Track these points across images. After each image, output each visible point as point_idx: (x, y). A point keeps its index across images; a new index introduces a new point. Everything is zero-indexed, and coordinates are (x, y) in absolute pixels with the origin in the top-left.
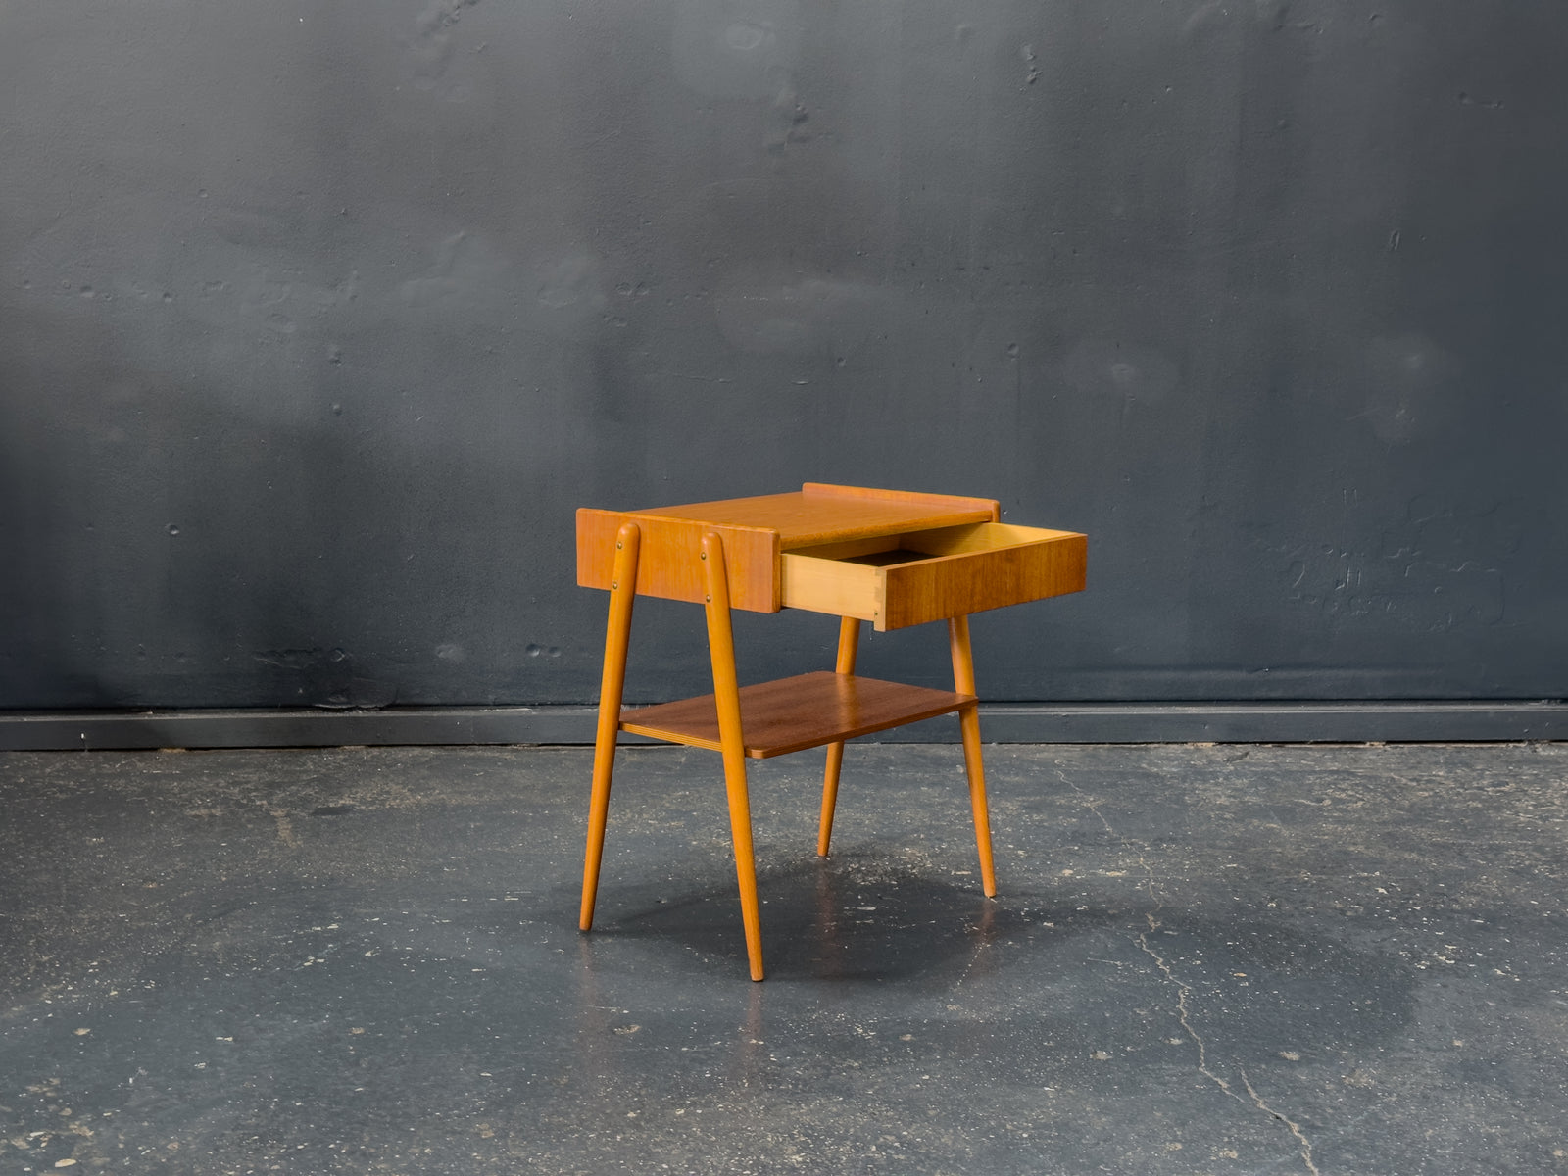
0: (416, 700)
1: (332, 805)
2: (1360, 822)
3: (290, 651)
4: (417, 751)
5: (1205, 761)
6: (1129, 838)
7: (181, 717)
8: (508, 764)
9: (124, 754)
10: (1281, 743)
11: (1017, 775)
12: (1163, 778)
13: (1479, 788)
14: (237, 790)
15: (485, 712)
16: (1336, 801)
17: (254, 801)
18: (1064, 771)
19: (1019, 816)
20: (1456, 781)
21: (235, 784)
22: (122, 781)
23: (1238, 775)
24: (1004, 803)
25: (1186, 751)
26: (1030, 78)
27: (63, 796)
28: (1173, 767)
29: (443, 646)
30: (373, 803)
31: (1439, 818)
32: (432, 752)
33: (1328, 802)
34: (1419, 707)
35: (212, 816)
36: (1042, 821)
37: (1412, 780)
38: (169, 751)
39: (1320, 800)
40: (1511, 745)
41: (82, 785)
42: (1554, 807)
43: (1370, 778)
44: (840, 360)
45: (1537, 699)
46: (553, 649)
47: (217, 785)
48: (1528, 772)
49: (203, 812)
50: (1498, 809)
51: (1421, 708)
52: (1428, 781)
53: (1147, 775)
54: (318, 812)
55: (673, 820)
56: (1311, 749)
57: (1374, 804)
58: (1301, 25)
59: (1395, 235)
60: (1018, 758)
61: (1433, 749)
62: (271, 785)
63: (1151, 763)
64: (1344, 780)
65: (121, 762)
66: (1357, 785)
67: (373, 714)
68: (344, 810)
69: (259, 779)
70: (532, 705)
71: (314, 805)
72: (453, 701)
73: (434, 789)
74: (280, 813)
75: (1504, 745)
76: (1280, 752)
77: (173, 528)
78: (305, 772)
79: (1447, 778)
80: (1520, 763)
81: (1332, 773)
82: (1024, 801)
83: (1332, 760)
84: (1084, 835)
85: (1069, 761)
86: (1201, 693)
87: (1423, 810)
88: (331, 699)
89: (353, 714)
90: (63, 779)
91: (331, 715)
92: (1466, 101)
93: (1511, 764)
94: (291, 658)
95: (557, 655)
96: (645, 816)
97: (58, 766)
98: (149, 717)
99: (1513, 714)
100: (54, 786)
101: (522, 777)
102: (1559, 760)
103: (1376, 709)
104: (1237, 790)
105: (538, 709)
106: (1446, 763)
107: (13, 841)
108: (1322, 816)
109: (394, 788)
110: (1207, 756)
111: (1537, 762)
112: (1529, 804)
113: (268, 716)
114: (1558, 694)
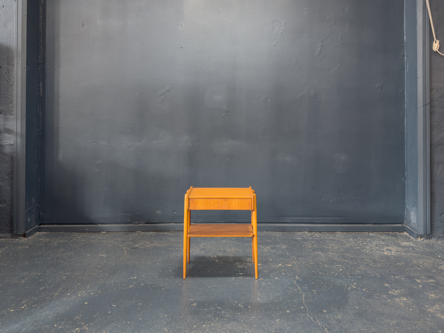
0: (151, 222)
1: (135, 246)
2: (336, 252)
3: (127, 212)
4: (151, 232)
5: (306, 236)
6: (292, 256)
7: (106, 225)
8: (170, 236)
9: (94, 233)
10: (320, 232)
11: (269, 240)
12: (298, 241)
13: (359, 244)
14: (116, 243)
15: (165, 225)
16: (332, 247)
18: (279, 239)
19: (270, 250)
20: (354, 242)
21: (116, 241)
22: (94, 240)
23: (313, 240)
24: (267, 247)
25: (302, 234)
26: (270, 105)
27: (82, 244)
29: (157, 211)
30: (143, 246)
31: (352, 251)
32: (154, 233)
33: (330, 247)
36: (274, 252)
37: (346, 242)
38: (103, 232)
39: (329, 247)
40: (365, 233)
41: (86, 241)
42: (373, 248)
43: (338, 241)
44: (235, 156)
45: (369, 224)
47: (112, 241)
48: (368, 240)
50: (363, 249)
51: (347, 225)
52: (349, 242)
53: (295, 240)
54: (132, 248)
55: (202, 251)
56: (326, 233)
57: (339, 248)
58: (319, 96)
59: (338, 135)
60: (269, 235)
61: (350, 234)
62: (123, 241)
63: (296, 237)
64: (333, 241)
65: (93, 236)
66: (336, 243)
67: (143, 225)
68: (137, 248)
69: (121, 240)
70: (175, 223)
71: (131, 246)
72: (159, 222)
73: (155, 243)
74: (124, 248)
75: (363, 233)
76: (320, 234)
77: (106, 188)
78: (130, 238)
81: (331, 240)
82: (271, 246)
83: (330, 236)
84: (283, 255)
85: (280, 236)
86: (305, 222)
87: (348, 249)
90: (82, 239)
91: (135, 225)
93: (365, 237)
95: (179, 213)
96: (197, 250)
97: (82, 236)
98: (100, 225)
99: (364, 227)
100: (81, 241)
101: (172, 239)
102: (374, 237)
103: (338, 225)
104: (312, 244)
105: (176, 224)
106: (352, 237)
107: (73, 255)
108: (329, 251)
109: (147, 242)
110: (307, 235)
111: (370, 237)
112: (368, 247)
113: (123, 225)
114: (373, 223)
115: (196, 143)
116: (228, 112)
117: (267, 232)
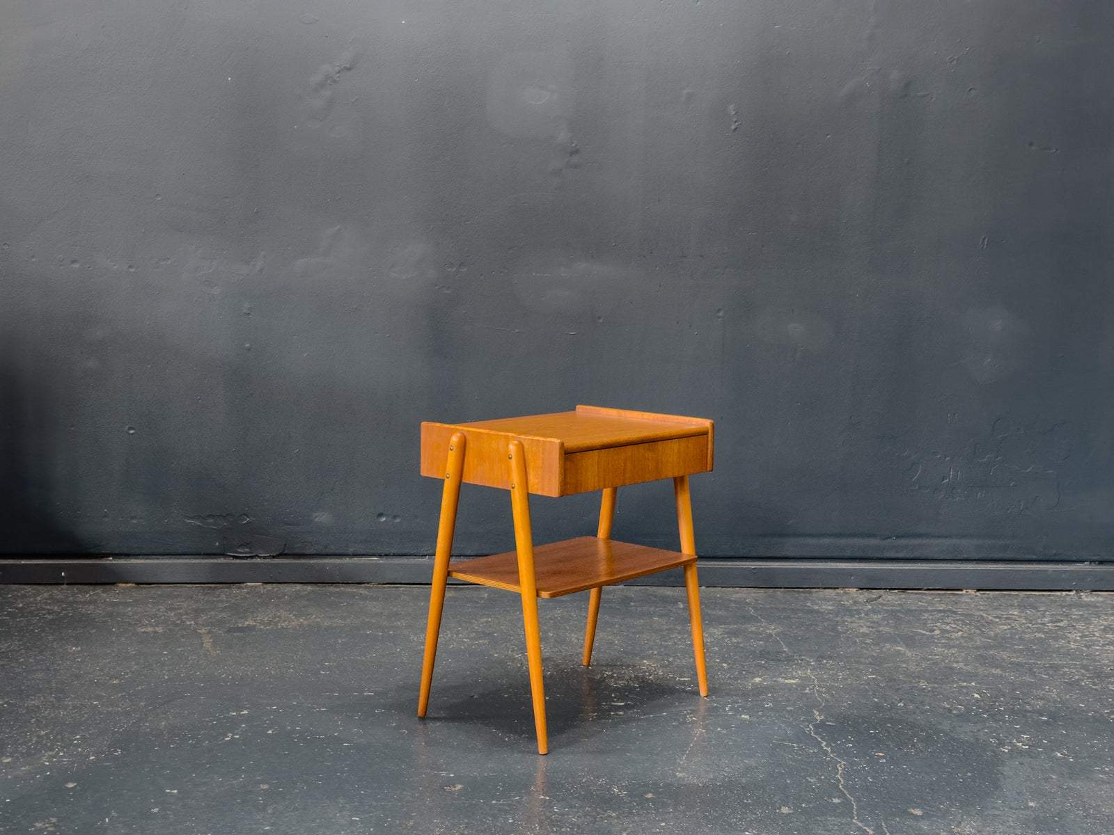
0: (297, 551)
1: (240, 625)
2: (960, 647)
3: (209, 516)
4: (298, 587)
5: (851, 602)
6: (800, 656)
7: (133, 561)
9: (92, 587)
10: (904, 590)
11: (720, 610)
12: (822, 613)
13: (1042, 624)
14: (173, 614)
15: (346, 560)
16: (943, 631)
17: (185, 622)
18: (753, 608)
19: (723, 639)
20: (1026, 619)
21: (172, 609)
22: (92, 607)
23: (875, 612)
24: (712, 630)
25: (838, 594)
26: (733, 127)
27: (50, 617)
28: (829, 605)
29: (318, 514)
30: (269, 624)
31: (1015, 644)
32: (309, 588)
33: (937, 632)
34: (1000, 566)
35: (156, 632)
36: (738, 643)
37: (996, 617)
38: (124, 585)
39: (932, 631)
40: (1064, 593)
41: (64, 609)
42: (1095, 638)
43: (966, 615)
44: (599, 318)
45: (1082, 562)
46: (395, 517)
47: (159, 610)
48: (1076, 613)
49: (150, 629)
50: (1056, 639)
52: (1007, 618)
53: (812, 611)
54: (231, 630)
55: (480, 638)
56: (925, 594)
57: (970, 634)
58: (919, 94)
59: (984, 239)
60: (720, 598)
61: (1010, 595)
62: (196, 611)
63: (814, 603)
64: (948, 616)
65: (90, 593)
66: (957, 620)
67: (268, 561)
68: (251, 628)
69: (188, 606)
70: (380, 556)
71: (227, 625)
72: (324, 552)
73: (312, 615)
74: (203, 631)
75: (1059, 593)
76: (903, 596)
77: (131, 428)
78: (221, 601)
79: (1020, 617)
80: (1070, 606)
81: (940, 611)
82: (726, 628)
83: (940, 602)
84: (768, 653)
85: (757, 600)
86: (848, 554)
87: (1004, 638)
88: (239, 550)
89: (254, 561)
90: (50, 604)
91: (238, 561)
92: (1033, 148)
93: (1064, 607)
94: (211, 521)
95: (398, 520)
96: (460, 636)
97: (46, 595)
98: (110, 561)
99: (1065, 572)
100: (44, 609)
101: (373, 607)
102: (1097, 604)
103: (970, 567)
104: (874, 623)
105: (384, 558)
106: (1019, 606)
107: (16, 649)
108: (934, 642)
109: (283, 613)
110: (853, 598)
111: (1082, 606)
112: (1077, 636)
113: (196, 562)
114: (1097, 558)
115: (454, 269)
116: (574, 152)
117: (712, 589)
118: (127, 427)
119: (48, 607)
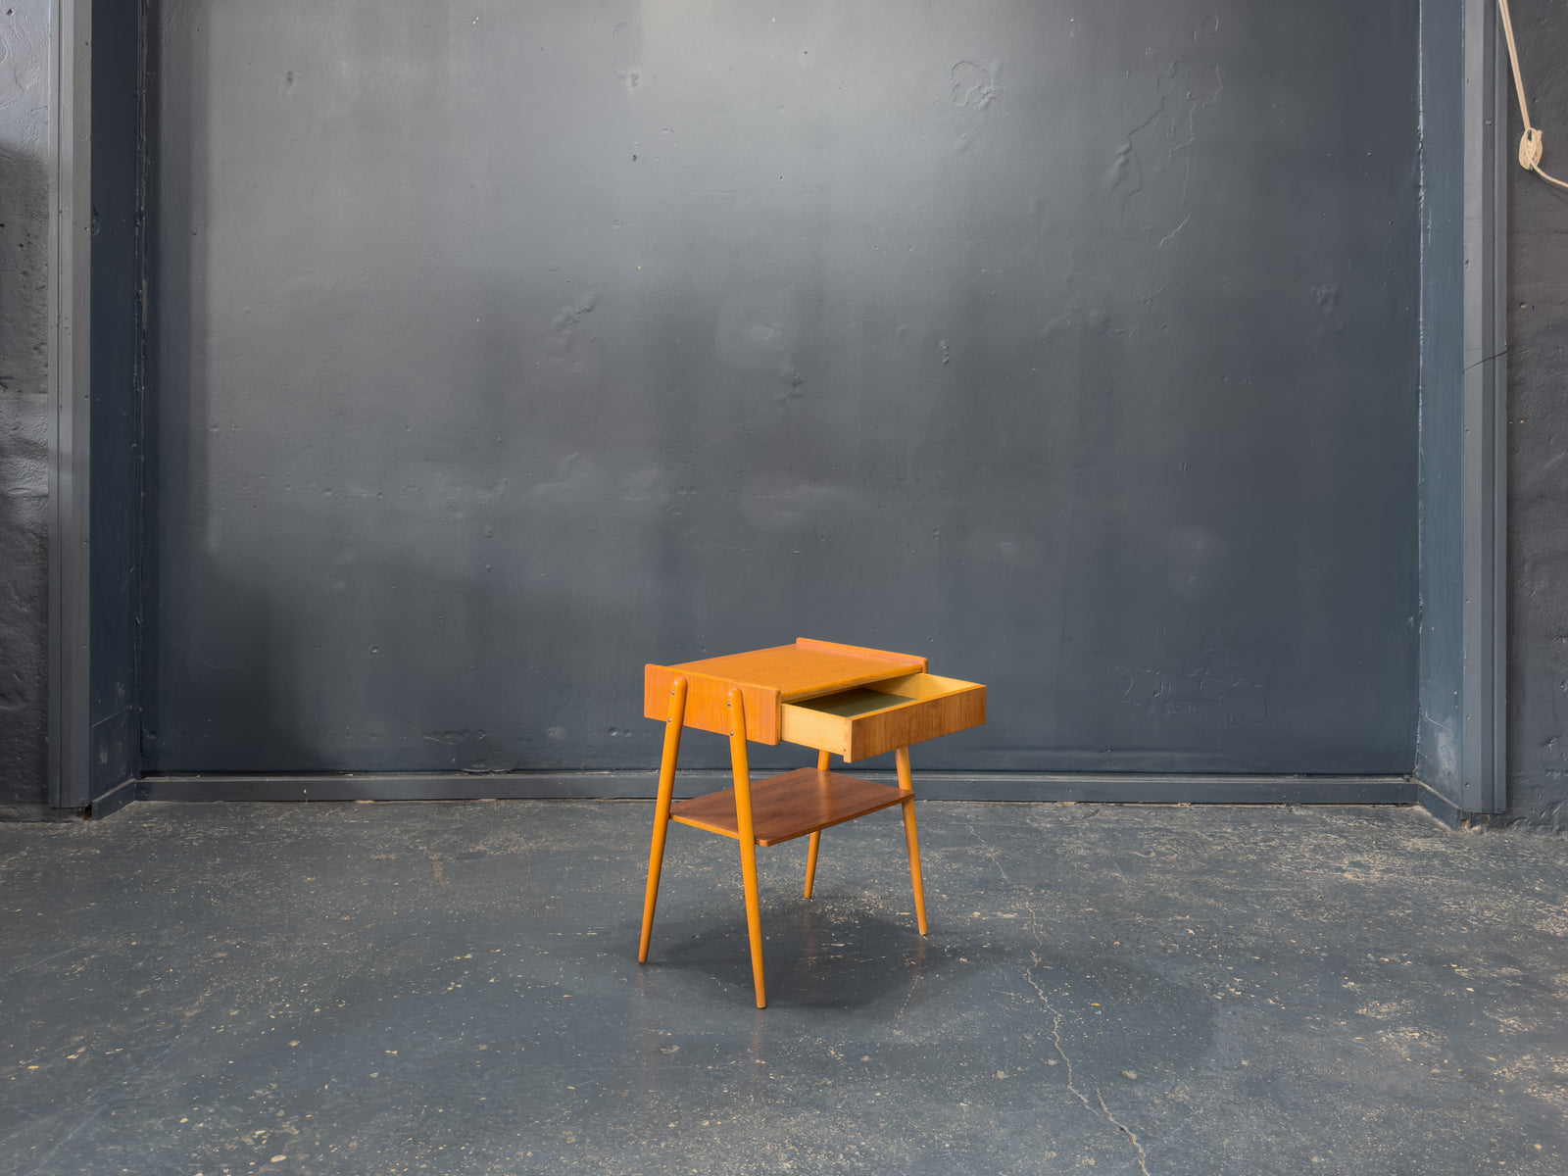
0: (530, 767)
1: (471, 850)
2: (1176, 872)
3: (447, 733)
4: (531, 803)
5: (1069, 817)
6: (1019, 885)
7: (372, 778)
8: (595, 816)
9: (331, 805)
10: (1120, 803)
11: (942, 828)
12: (1041, 832)
13: (1255, 844)
14: (407, 838)
15: (578, 776)
16: (1159, 854)
17: (418, 846)
18: (973, 826)
19: (943, 864)
20: (1239, 837)
21: (407, 832)
22: (330, 829)
23: (1091, 830)
24: (931, 853)
25: (1056, 808)
26: (945, 361)
27: (288, 841)
28: (1048, 823)
29: (551, 729)
30: (499, 849)
31: (1229, 868)
32: (541, 804)
33: (1153, 854)
34: (1212, 779)
35: (388, 859)
36: (959, 869)
37: (1211, 836)
38: (362, 802)
39: (1148, 853)
40: (1275, 806)
41: (303, 832)
42: (1305, 860)
43: (1181, 834)
44: (822, 537)
45: (1291, 774)
46: (627, 731)
47: (393, 833)
48: (1287, 830)
49: (383, 856)
50: (1267, 861)
51: (1213, 780)
52: (1221, 837)
53: (1030, 830)
54: (462, 857)
56: (1140, 807)
57: (1185, 856)
58: (1117, 330)
59: (1183, 464)
60: (941, 813)
61: (1223, 809)
62: (431, 833)
63: (1033, 820)
64: (1163, 835)
65: (326, 814)
66: (1173, 840)
67: (502, 776)
68: (481, 854)
69: (423, 827)
70: (611, 770)
71: (458, 851)
72: (556, 767)
73: (541, 837)
74: (435, 857)
75: (1270, 806)
76: (1120, 810)
77: (374, 648)
78: (455, 822)
79: (1233, 835)
80: (1281, 821)
81: (1156, 829)
82: (946, 852)
83: (1156, 818)
84: (987, 881)
85: (977, 816)
86: (1066, 767)
87: (1218, 862)
88: (475, 766)
89: (489, 776)
90: (289, 826)
91: (473, 777)
92: (1226, 379)
93: (1276, 822)
94: (448, 737)
95: (629, 735)
96: (686, 862)
97: (287, 814)
98: (350, 778)
99: (1276, 785)
100: (284, 832)
101: (602, 827)
102: (1309, 820)
103: (1184, 780)
104: (1092, 843)
105: (616, 772)
106: (1231, 821)
107: (254, 879)
108: (1150, 866)
109: (514, 835)
110: (1071, 813)
111: (1292, 821)
112: (1287, 857)
113: (430, 778)
114: (1305, 770)
115: (684, 492)
116: (797, 384)
117: (933, 803)
118: (372, 646)
119: (289, 830)
